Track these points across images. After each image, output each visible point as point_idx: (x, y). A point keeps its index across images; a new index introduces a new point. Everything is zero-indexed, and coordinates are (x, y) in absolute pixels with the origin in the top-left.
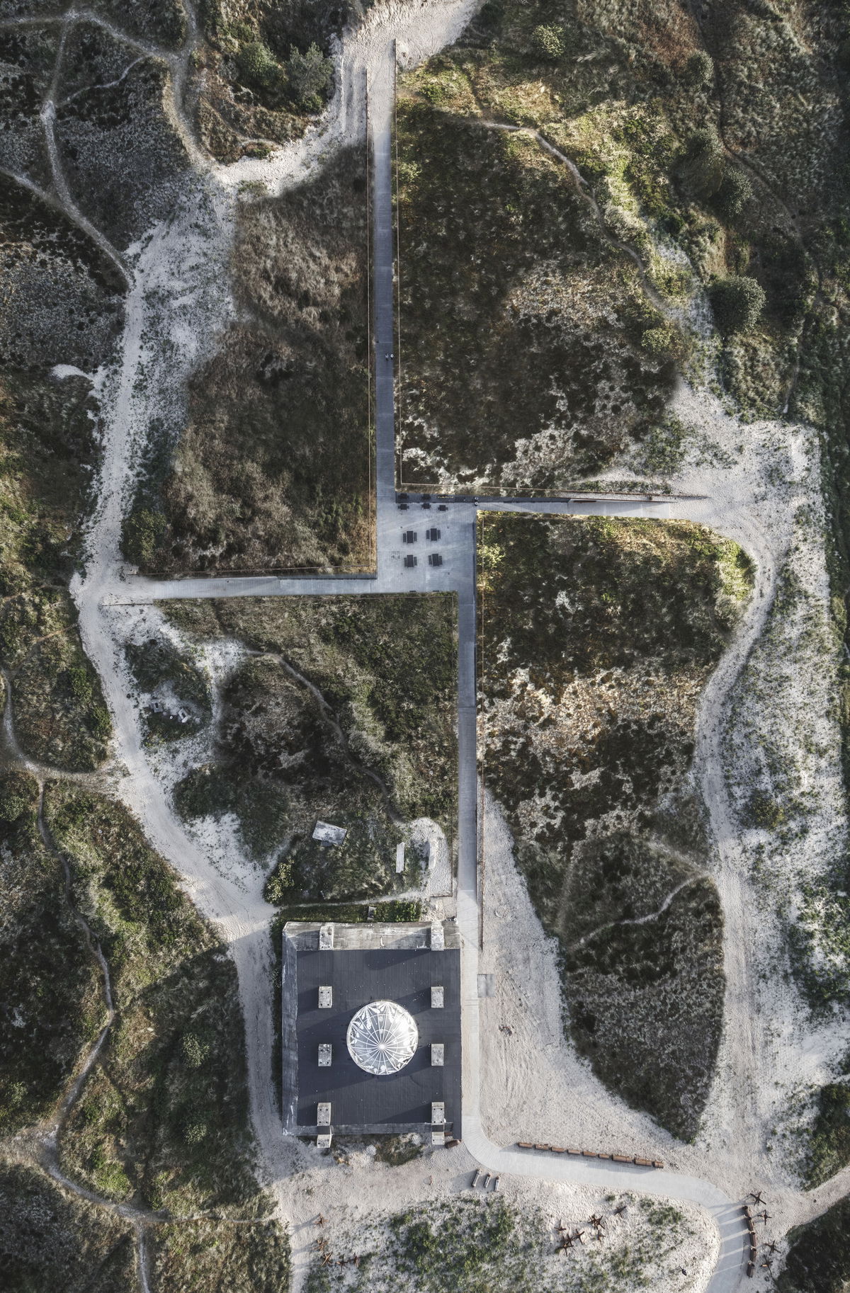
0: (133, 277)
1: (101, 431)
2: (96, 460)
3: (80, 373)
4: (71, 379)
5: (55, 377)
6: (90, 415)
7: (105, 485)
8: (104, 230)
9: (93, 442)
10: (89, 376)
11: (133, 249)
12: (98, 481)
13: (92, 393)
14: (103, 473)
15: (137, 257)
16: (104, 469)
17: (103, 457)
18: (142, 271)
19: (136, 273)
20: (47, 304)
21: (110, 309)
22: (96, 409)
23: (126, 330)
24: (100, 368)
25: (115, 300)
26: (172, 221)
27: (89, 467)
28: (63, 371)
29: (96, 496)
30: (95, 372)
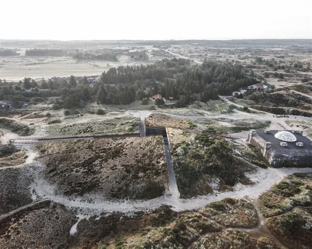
0: (45, 199)
1: (106, 213)
2: (118, 215)
3: (77, 224)
4: (78, 227)
5: (75, 234)
6: (98, 219)
7: (130, 210)
8: (20, 206)
9: (110, 216)
10: (79, 220)
11: (34, 197)
12: (128, 213)
13: (87, 219)
14: (125, 212)
15: (38, 197)
16: (123, 212)
17: (118, 212)
18: (45, 195)
19: (44, 198)
20: (42, 227)
21: (54, 207)
22: (96, 216)
23: (65, 205)
24: (77, 216)
25: (52, 204)
26: (33, 181)
27: (121, 218)
28: (74, 230)
29: (135, 213)
30: (78, 218)
